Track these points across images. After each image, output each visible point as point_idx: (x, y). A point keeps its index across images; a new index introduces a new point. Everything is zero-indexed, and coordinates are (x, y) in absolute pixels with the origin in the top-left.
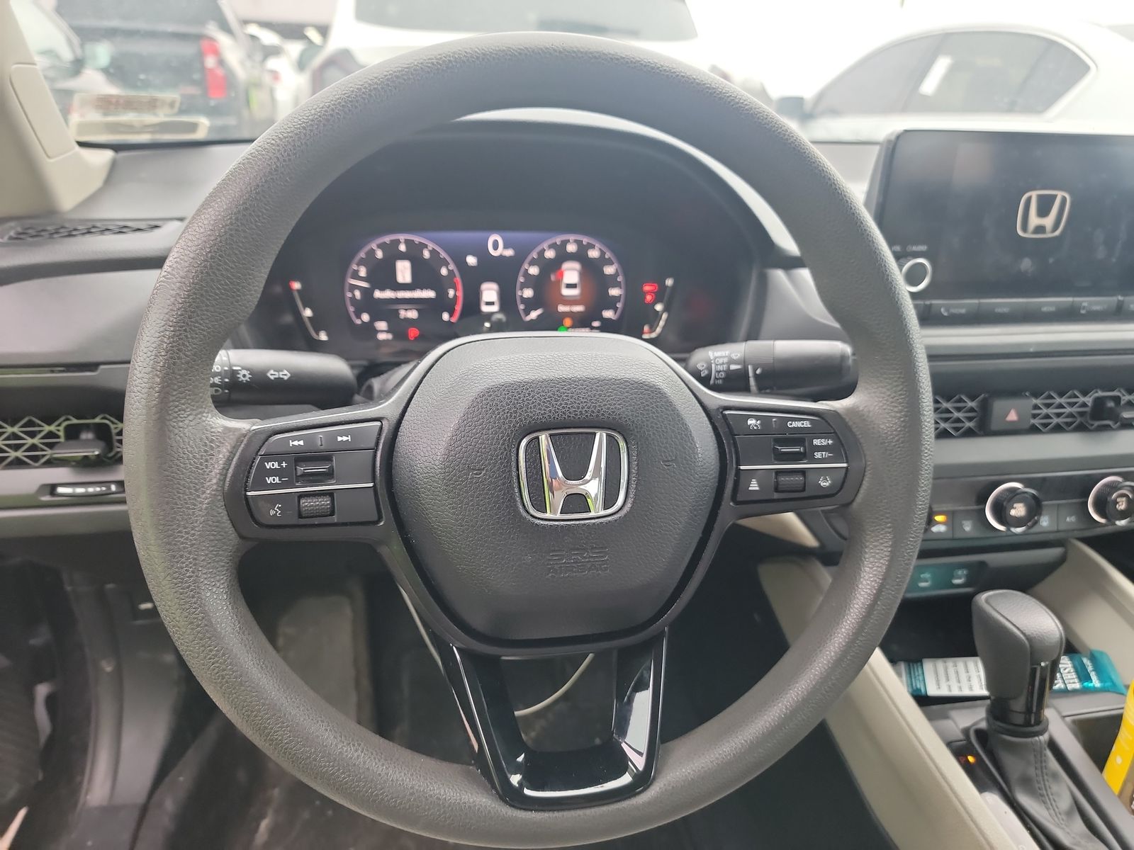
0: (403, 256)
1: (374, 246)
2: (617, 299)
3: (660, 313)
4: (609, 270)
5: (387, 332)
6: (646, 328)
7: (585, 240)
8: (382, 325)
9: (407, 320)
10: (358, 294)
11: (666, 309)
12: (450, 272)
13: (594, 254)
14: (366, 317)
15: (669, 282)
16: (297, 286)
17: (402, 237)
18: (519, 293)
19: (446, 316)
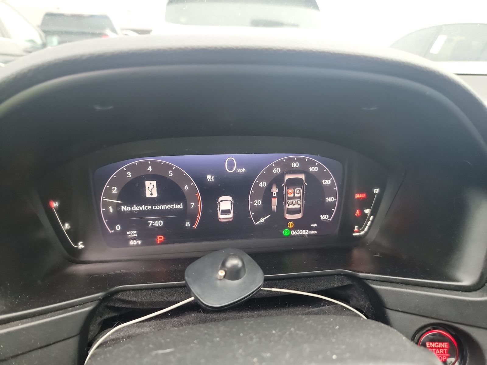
0: (151, 177)
1: (124, 168)
2: (332, 204)
3: (368, 215)
4: (326, 182)
5: (137, 238)
6: (356, 228)
7: (307, 158)
8: (133, 233)
9: (154, 228)
10: (111, 209)
11: (373, 213)
12: (191, 188)
13: (313, 169)
14: (118, 228)
15: (377, 191)
16: (55, 205)
17: (149, 160)
18: (250, 203)
19: (188, 224)
